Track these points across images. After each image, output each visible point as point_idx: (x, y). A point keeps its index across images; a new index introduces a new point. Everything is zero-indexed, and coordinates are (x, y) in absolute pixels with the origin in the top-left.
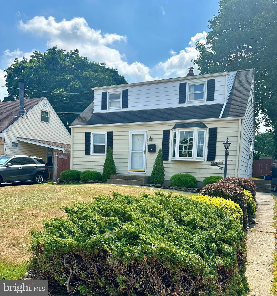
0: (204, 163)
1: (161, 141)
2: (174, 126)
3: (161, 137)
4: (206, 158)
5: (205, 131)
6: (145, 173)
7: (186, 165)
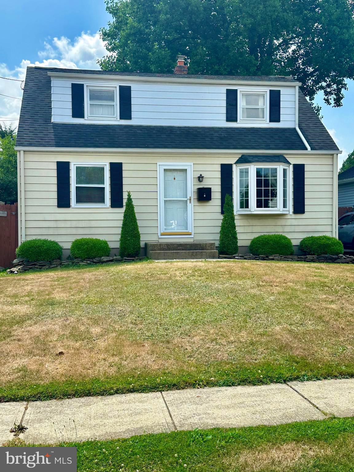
0: (289, 217)
1: (219, 182)
2: (238, 158)
3: (219, 175)
4: (291, 210)
5: (288, 168)
6: (192, 236)
7: (261, 220)
